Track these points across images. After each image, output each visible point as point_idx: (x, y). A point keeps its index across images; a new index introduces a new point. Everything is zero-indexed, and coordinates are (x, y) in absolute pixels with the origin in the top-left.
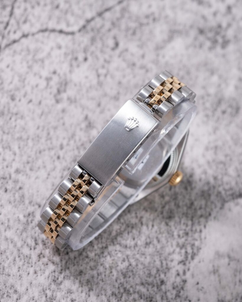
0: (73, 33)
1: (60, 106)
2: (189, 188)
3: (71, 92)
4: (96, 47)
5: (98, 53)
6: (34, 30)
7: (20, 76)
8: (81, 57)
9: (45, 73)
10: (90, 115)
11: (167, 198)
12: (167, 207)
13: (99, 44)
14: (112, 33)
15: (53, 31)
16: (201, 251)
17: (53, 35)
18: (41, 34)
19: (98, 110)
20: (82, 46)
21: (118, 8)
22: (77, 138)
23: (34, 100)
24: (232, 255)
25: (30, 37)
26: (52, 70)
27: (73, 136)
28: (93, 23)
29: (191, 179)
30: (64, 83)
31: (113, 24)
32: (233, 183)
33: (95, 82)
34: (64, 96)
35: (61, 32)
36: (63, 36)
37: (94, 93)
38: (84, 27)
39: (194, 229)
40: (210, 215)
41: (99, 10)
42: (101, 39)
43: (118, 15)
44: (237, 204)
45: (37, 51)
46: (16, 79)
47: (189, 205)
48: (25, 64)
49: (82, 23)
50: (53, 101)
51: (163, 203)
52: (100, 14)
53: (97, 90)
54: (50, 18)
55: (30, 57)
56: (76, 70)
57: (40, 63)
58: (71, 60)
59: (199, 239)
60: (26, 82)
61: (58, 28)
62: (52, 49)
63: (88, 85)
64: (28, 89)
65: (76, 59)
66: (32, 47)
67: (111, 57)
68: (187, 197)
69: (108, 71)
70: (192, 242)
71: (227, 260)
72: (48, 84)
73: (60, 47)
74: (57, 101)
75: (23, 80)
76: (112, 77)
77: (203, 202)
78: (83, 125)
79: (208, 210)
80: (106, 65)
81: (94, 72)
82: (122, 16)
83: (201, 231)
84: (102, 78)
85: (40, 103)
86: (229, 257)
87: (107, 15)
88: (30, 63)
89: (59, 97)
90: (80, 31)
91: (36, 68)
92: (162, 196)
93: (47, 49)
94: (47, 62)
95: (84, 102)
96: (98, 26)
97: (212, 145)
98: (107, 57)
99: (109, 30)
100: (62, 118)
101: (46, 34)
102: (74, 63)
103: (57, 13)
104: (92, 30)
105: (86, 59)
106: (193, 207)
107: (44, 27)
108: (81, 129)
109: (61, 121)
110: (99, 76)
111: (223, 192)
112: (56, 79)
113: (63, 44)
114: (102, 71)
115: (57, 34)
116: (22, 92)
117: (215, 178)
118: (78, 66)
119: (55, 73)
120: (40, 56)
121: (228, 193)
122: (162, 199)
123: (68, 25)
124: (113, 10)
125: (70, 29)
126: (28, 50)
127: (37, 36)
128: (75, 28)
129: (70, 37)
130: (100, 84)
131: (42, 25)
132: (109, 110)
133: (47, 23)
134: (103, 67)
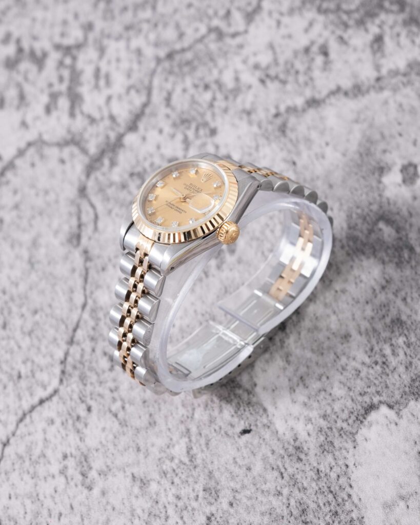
0: (56, 392)
1: (96, 491)
2: (302, 456)
3: (97, 463)
4: (92, 384)
5: (99, 389)
6: (11, 427)
7: (30, 496)
8: (82, 412)
9: (55, 468)
10: (135, 470)
11: (285, 491)
12: (292, 502)
13: (93, 378)
14: (99, 352)
15: (33, 408)
16: (365, 520)
17: (35, 415)
18: (21, 425)
19: (141, 456)
20: (75, 396)
21: (86, 315)
22: (139, 511)
23: (63, 511)
24: (404, 492)
25: (12, 441)
26: (60, 456)
27: (133, 512)
28: (70, 359)
29: (297, 444)
30: (83, 459)
31: (93, 339)
32: (349, 404)
33: (116, 425)
34: (93, 474)
35: (42, 402)
36: (46, 405)
37: (124, 441)
38: (63, 372)
39: (340, 500)
40: (347, 466)
41: (66, 337)
42: (91, 369)
43: (92, 323)
44: (371, 425)
45: (29, 449)
46: (28, 502)
47: (315, 477)
48: (26, 477)
49: (57, 370)
50: (86, 491)
51: (285, 501)
52: (71, 342)
53: (124, 434)
54: (20, 398)
55: (27, 463)
56: (87, 431)
57: (42, 460)
58: (74, 425)
59: (353, 508)
60: (41, 497)
61: (36, 400)
62: (45, 431)
63: (111, 437)
64: (48, 503)
65: (78, 418)
66: (22, 449)
67: (114, 380)
68: (307, 468)
69: (122, 400)
70: (349, 519)
71: (402, 504)
72: (66, 477)
73: (52, 422)
74: (90, 488)
75: (36, 498)
76: (131, 403)
77: (330, 458)
78: (136, 490)
79: (341, 462)
80: (116, 395)
81: (109, 415)
82: (98, 320)
83: (349, 496)
84: (121, 415)
85: (72, 508)
86: (402, 498)
87: (80, 334)
88: (31, 471)
89: (88, 481)
90: (61, 381)
91: (41, 470)
92: (279, 493)
93: (39, 436)
94: (49, 453)
95: (120, 461)
96: (78, 356)
97: (295, 379)
98: (111, 384)
99: (93, 350)
100: (108, 503)
101: (28, 420)
102: (80, 426)
103: (23, 383)
104: (75, 367)
105: (89, 409)
106: (322, 475)
107: (20, 413)
108: (137, 497)
109: (109, 507)
110: (116, 416)
111: (345, 425)
112: (71, 463)
113: (53, 414)
114: (116, 407)
115: (39, 408)
116: (45, 512)
117: (325, 417)
118: (86, 425)
119: (65, 457)
120: (37, 452)
121: (350, 421)
122: (280, 498)
123: (44, 387)
124: (82, 323)
125: (50, 390)
126: (20, 457)
127: (18, 432)
128: (55, 383)
129: (55, 399)
130: (124, 424)
131: (16, 414)
132: (153, 445)
133: (20, 407)
134: (114, 400)
